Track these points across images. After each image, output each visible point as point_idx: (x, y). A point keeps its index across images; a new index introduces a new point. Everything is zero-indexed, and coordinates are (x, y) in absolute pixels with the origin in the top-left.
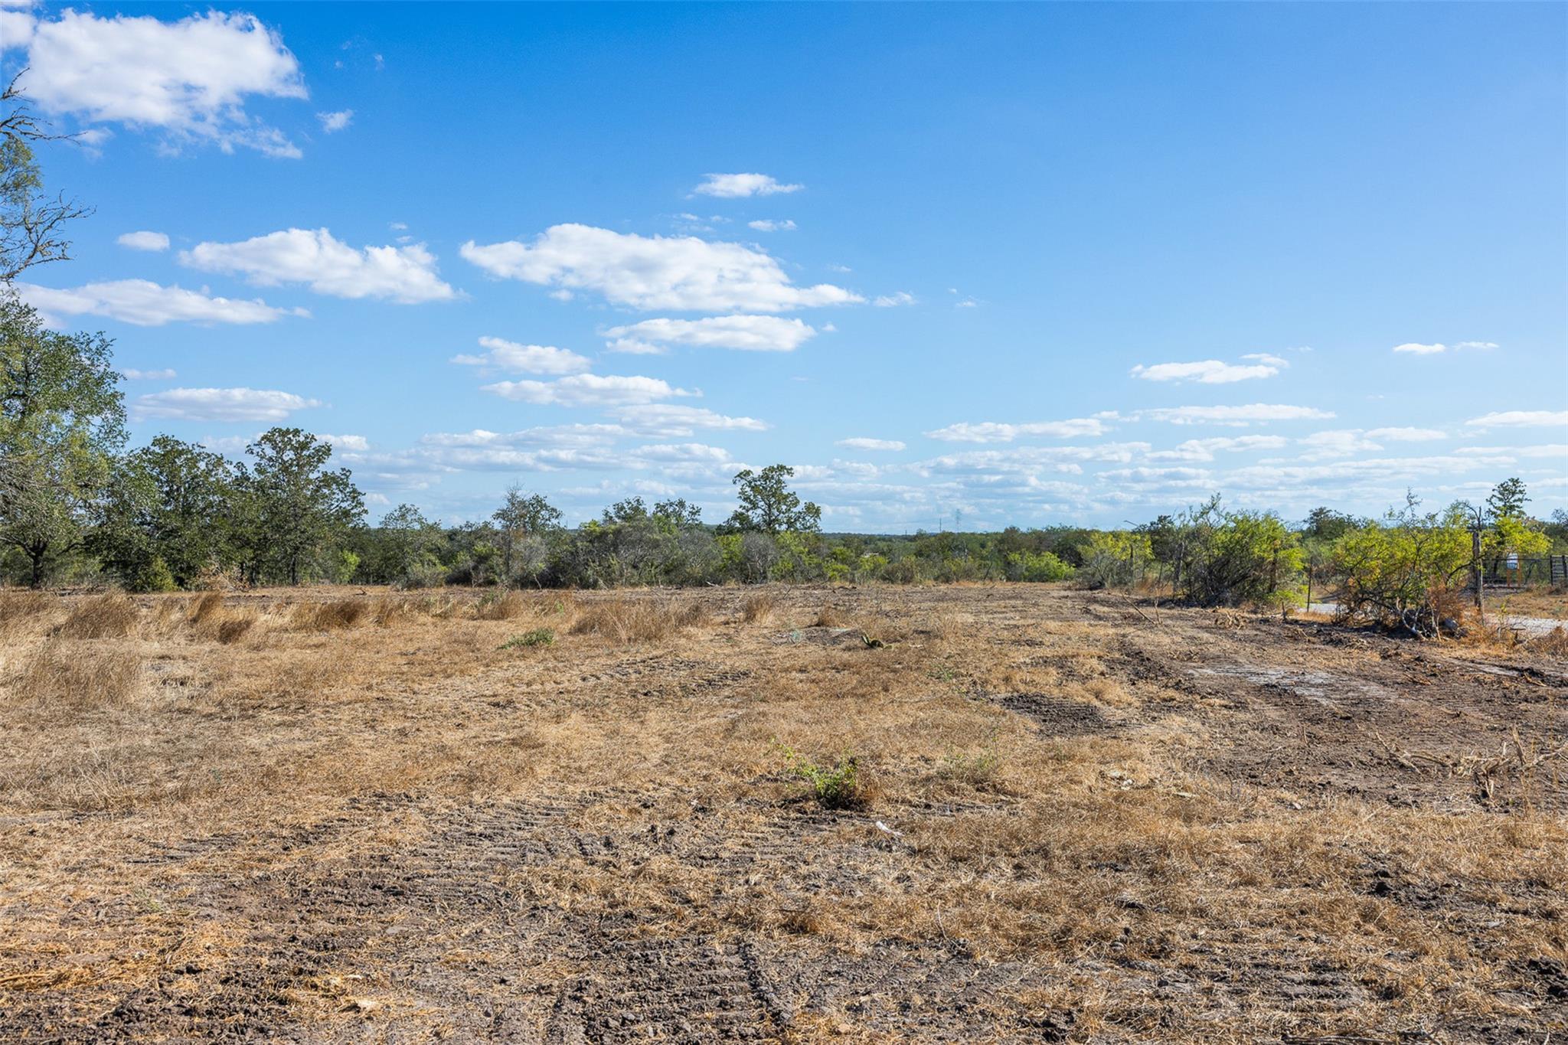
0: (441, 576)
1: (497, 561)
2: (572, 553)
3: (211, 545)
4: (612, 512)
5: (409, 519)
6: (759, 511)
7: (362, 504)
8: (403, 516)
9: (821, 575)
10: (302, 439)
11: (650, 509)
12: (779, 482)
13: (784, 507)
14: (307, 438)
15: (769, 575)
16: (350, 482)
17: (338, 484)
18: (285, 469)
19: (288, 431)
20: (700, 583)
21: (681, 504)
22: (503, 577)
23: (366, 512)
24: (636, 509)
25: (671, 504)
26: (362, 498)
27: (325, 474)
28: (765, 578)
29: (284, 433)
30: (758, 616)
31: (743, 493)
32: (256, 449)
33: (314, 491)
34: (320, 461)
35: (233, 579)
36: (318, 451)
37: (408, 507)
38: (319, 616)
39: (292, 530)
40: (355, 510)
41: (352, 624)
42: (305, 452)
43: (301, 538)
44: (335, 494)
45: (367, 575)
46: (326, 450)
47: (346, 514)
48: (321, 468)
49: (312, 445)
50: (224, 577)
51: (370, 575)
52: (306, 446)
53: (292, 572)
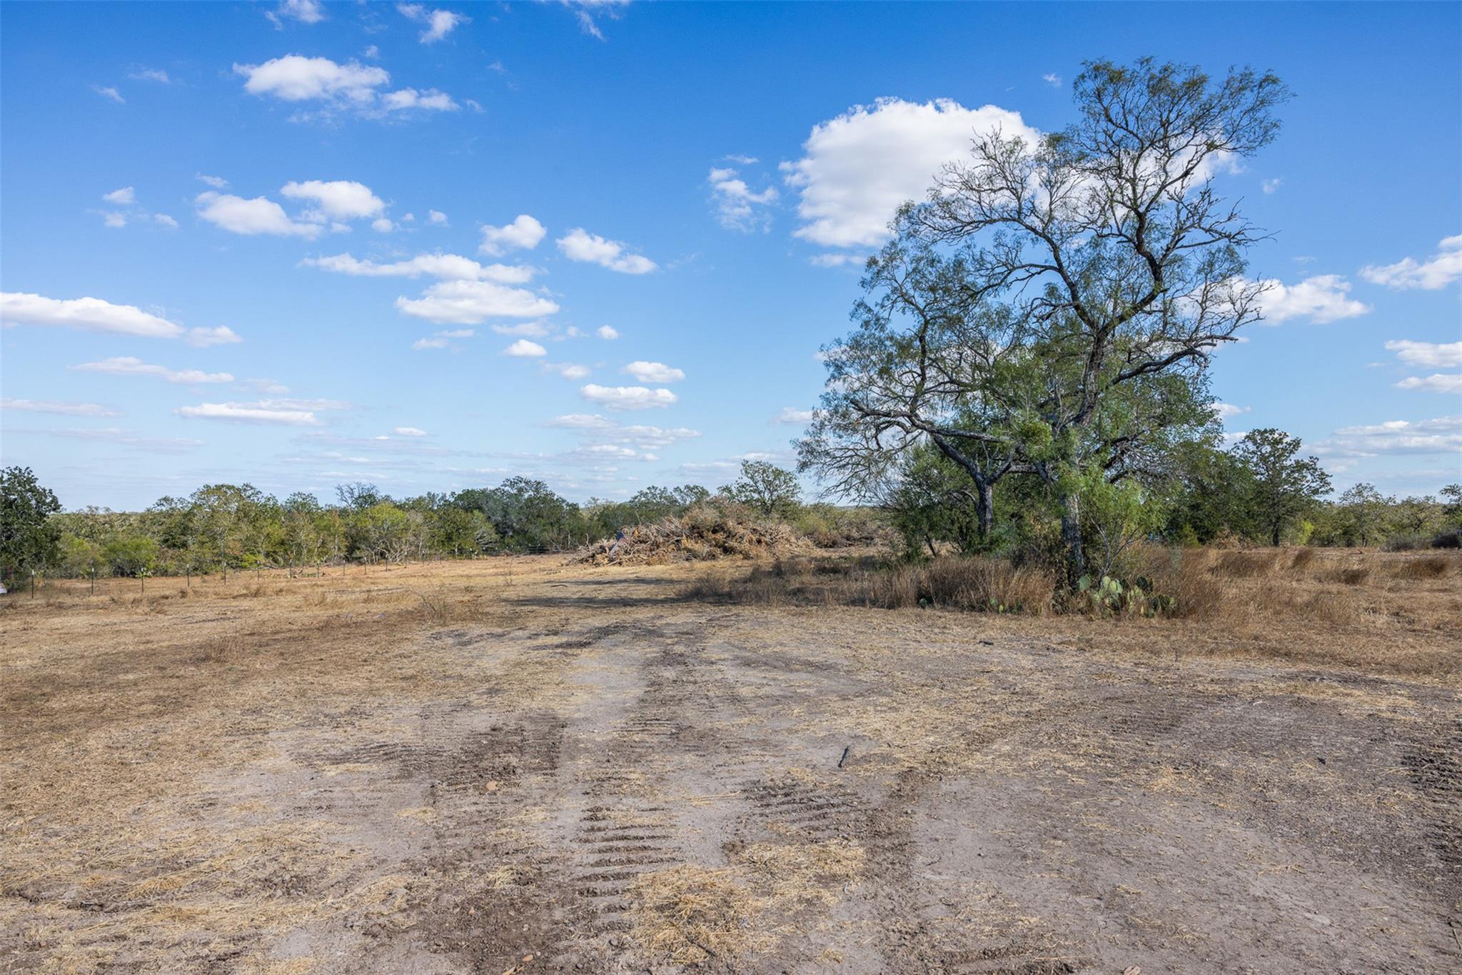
0: (1428, 540)
3: (1223, 516)
5: (1365, 494)
7: (1329, 484)
8: (1360, 493)
10: (1276, 436)
14: (1280, 435)
16: (1318, 466)
17: (1308, 469)
18: (1264, 459)
19: (1266, 431)
23: (1332, 490)
26: (1329, 480)
27: (1297, 462)
29: (1262, 433)
32: (1241, 446)
33: (1288, 475)
34: (1292, 452)
35: (1240, 540)
36: (1290, 444)
37: (1364, 485)
38: (1409, 568)
39: (1275, 504)
40: (1323, 489)
41: (1441, 575)
42: (1280, 446)
43: (1283, 510)
44: (1306, 477)
45: (1319, 539)
46: (1296, 444)
47: (1316, 492)
48: (1293, 457)
49: (1285, 441)
50: (1234, 539)
51: (1322, 540)
52: (1280, 441)
53: (1276, 536)
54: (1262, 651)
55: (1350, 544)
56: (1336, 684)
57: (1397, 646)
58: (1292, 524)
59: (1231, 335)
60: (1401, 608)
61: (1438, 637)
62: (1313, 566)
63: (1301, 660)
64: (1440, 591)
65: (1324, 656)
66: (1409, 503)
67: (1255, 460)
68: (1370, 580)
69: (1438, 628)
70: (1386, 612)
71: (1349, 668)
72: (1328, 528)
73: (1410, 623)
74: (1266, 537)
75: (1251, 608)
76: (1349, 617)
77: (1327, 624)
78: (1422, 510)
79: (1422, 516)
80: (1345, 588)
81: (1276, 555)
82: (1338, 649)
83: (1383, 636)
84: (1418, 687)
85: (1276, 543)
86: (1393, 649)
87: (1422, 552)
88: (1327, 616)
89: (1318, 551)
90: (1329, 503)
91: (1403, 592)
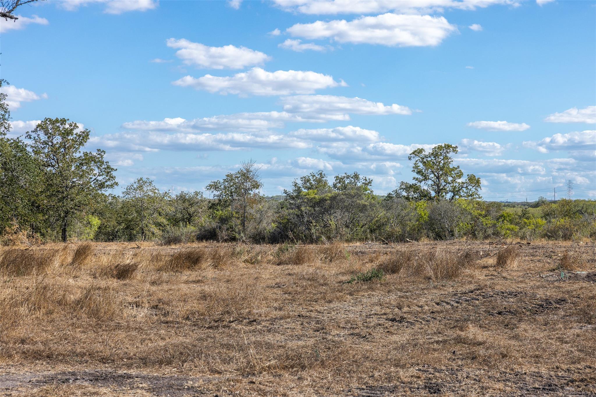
0: (193, 234)
1: (235, 222)
2: (298, 216)
3: (12, 210)
4: (300, 182)
5: (145, 189)
6: (430, 182)
7: (113, 178)
8: (140, 187)
9: (496, 234)
10: (67, 126)
11: (331, 181)
12: (446, 158)
13: (450, 179)
14: (71, 125)
15: (456, 233)
17: (95, 162)
18: (55, 150)
19: (57, 121)
20: (401, 239)
21: (356, 176)
22: (242, 235)
23: (117, 184)
24: (319, 181)
25: (348, 177)
26: (114, 173)
27: (86, 154)
28: (453, 235)
29: (53, 122)
30: (508, 262)
31: (416, 167)
32: (33, 135)
33: (78, 167)
34: (81, 144)
35: (29, 236)
36: (80, 136)
37: (144, 179)
38: (171, 261)
39: (64, 198)
40: (108, 183)
41: (197, 267)
42: (70, 137)
43: (71, 204)
44: (92, 170)
45: (105, 234)
46: (85, 136)
47: (102, 186)
48: (82, 150)
49: (75, 132)
50: (23, 235)
51: (107, 234)
52: (68, 132)
53: (64, 231)
54: (25, 354)
55: (131, 239)
56: (86, 384)
57: (150, 339)
58: (81, 219)
59: (13, 14)
60: (160, 300)
61: (186, 328)
62: (90, 262)
63: (61, 361)
64: (194, 282)
65: (83, 355)
66: (182, 198)
67: (46, 150)
68: (138, 275)
69: (187, 318)
70: (147, 305)
71: (103, 366)
72: (113, 223)
73: (165, 315)
74: (55, 233)
75: (23, 310)
76: (113, 313)
77: (93, 321)
78: (191, 205)
79: (191, 210)
80: (114, 283)
81: (57, 251)
82: (99, 347)
83: (140, 329)
84: (157, 378)
85: (64, 239)
86: (146, 342)
87: (189, 244)
88: (94, 313)
89: (101, 246)
90: (114, 197)
91: (164, 284)
